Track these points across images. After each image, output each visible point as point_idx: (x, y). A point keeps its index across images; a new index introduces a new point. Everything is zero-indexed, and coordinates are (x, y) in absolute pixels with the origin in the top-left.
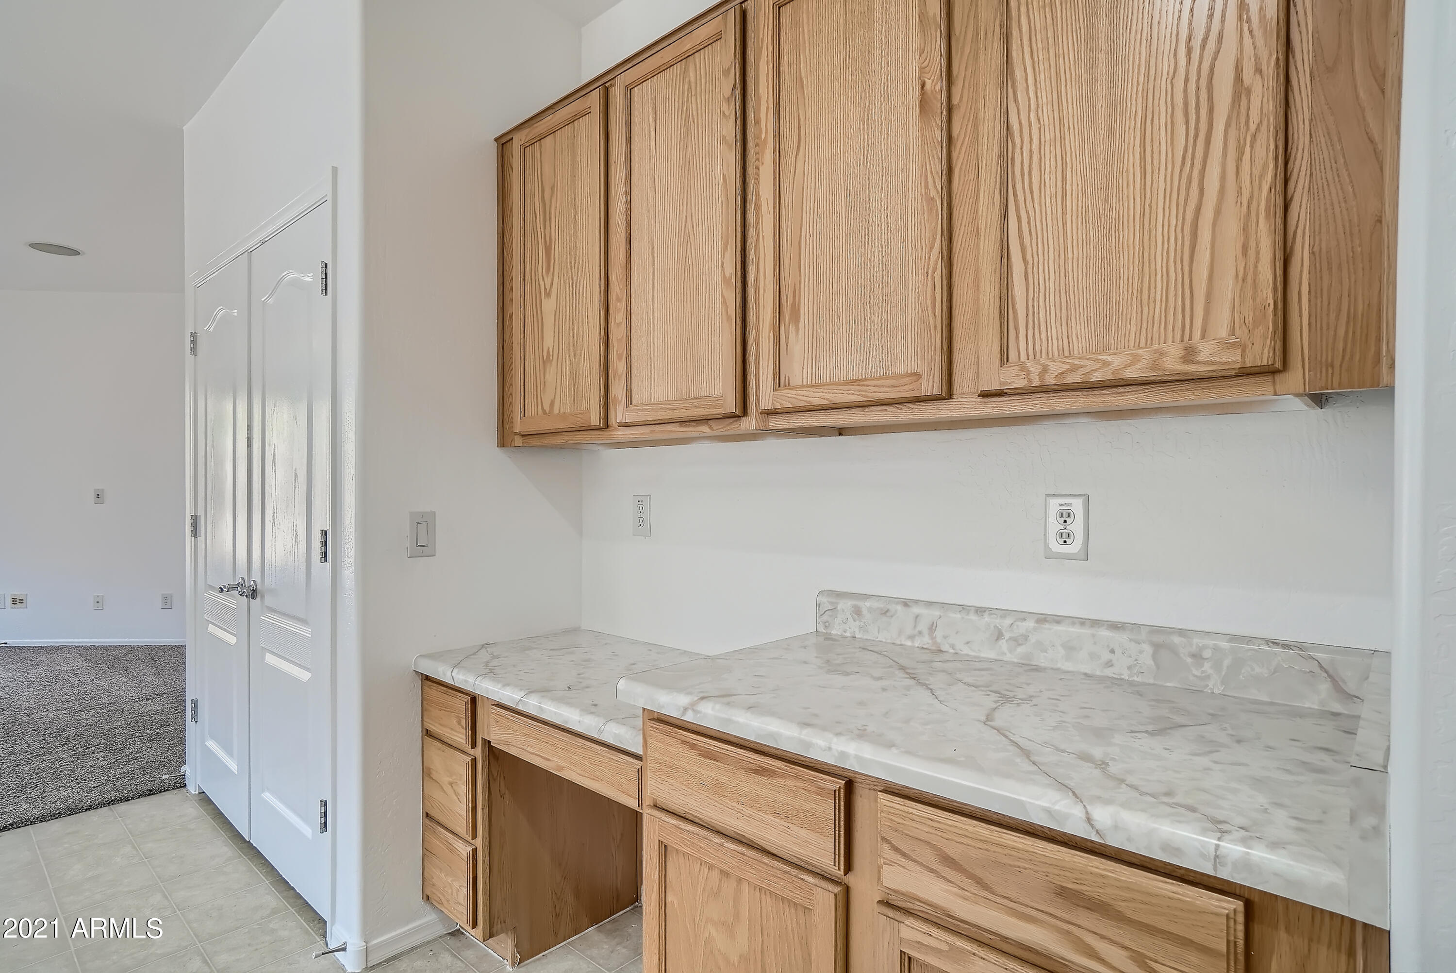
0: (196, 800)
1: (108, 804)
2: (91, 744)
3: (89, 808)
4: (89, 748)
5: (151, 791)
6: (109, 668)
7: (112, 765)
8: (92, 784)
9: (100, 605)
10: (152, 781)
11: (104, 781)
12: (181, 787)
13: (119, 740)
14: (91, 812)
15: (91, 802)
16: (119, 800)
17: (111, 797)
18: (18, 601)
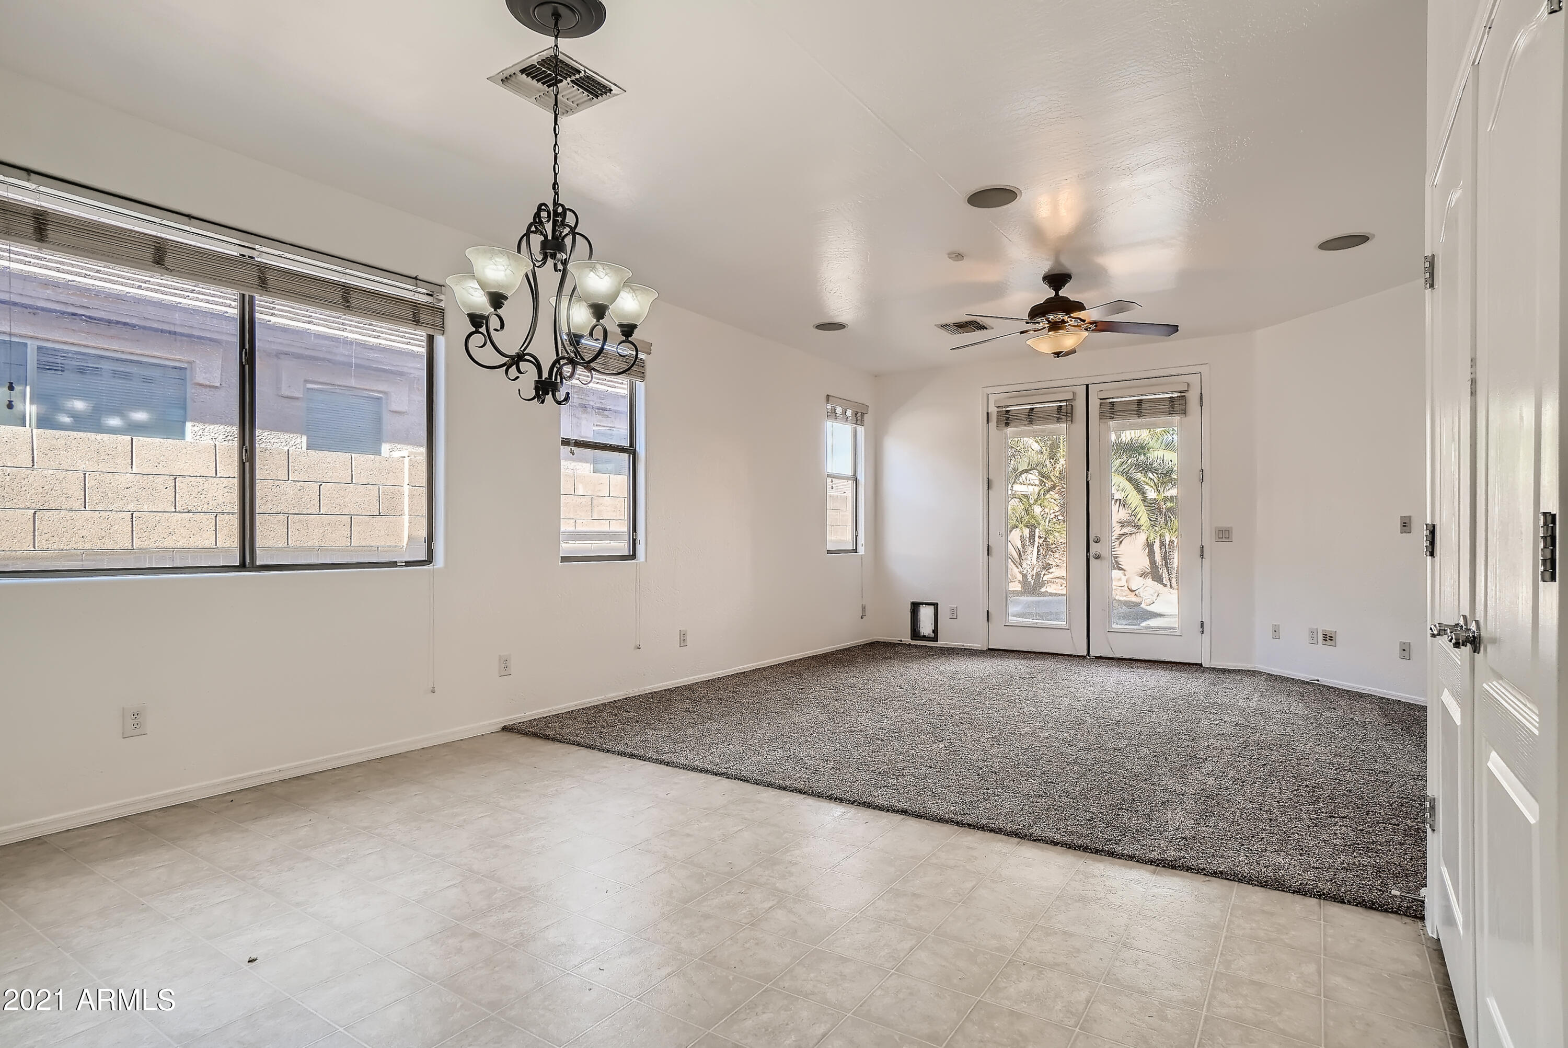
0: (1428, 947)
1: (1319, 895)
2: (1338, 814)
3: (1297, 892)
4: (1334, 817)
5: (1374, 904)
6: (1402, 730)
7: (1347, 848)
8: (1313, 862)
9: (1406, 653)
10: (1380, 890)
11: (1327, 865)
12: (1415, 917)
13: (1369, 820)
14: (1298, 897)
15: (1301, 884)
16: (1331, 897)
17: (1324, 889)
18: (1328, 638)
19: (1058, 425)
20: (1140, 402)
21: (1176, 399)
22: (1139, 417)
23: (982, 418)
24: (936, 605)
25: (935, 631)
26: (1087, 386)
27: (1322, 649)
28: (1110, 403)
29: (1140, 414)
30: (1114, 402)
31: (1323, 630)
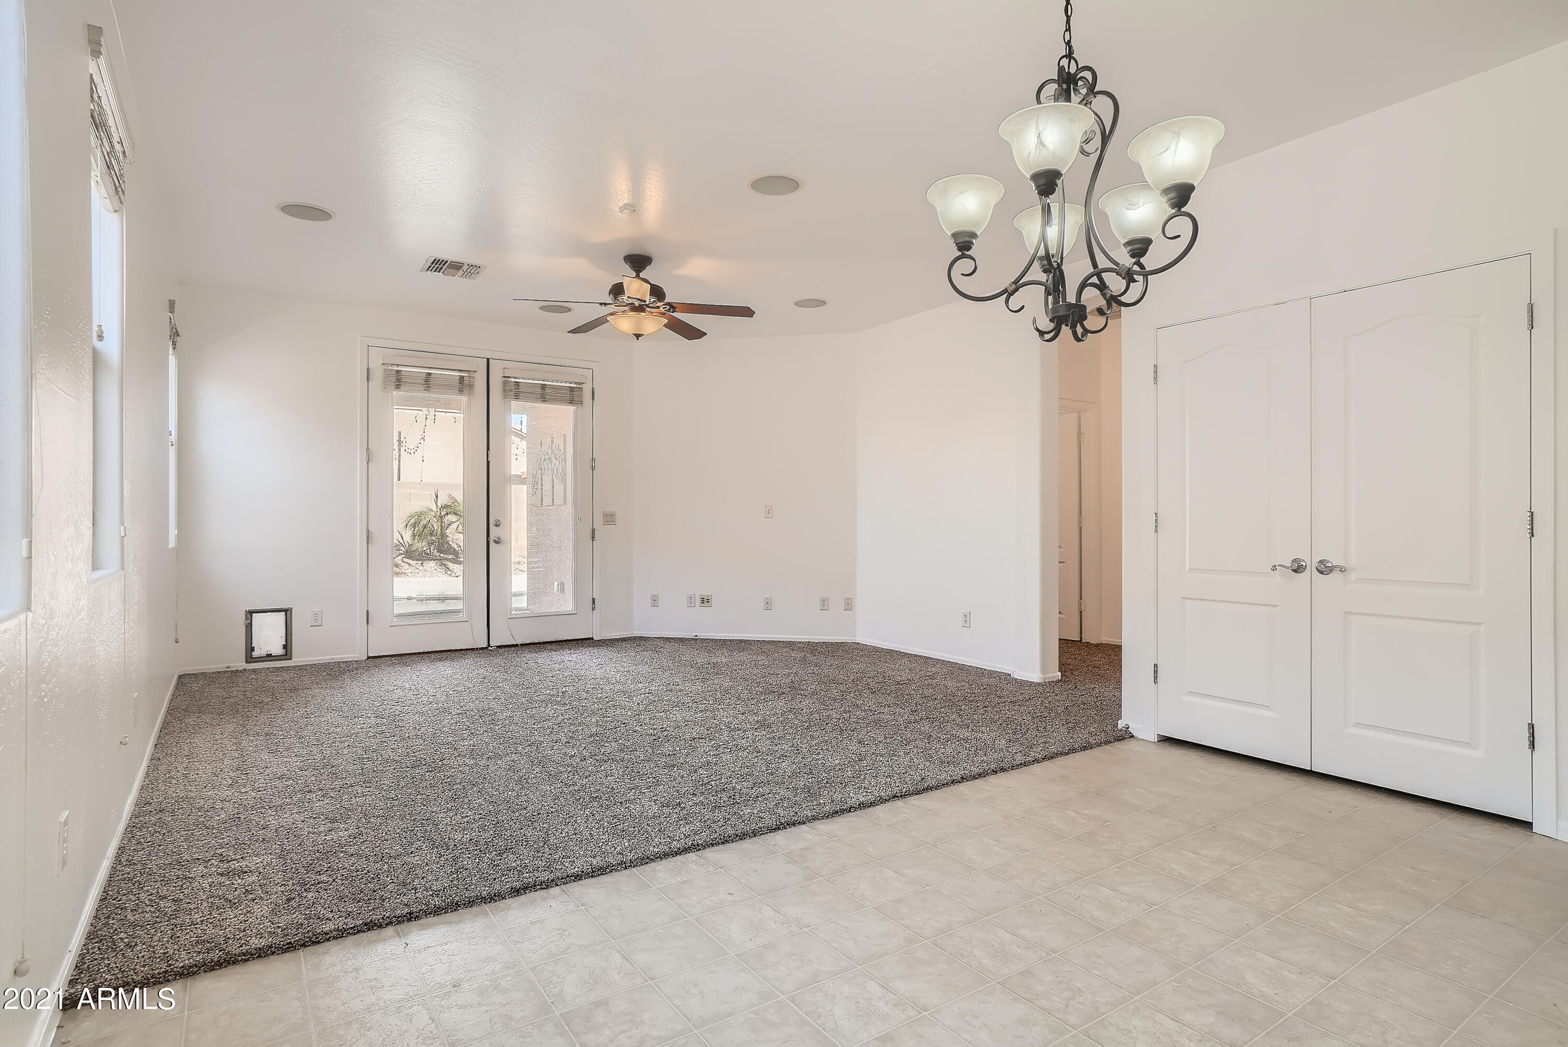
9: (768, 604)
18: (705, 601)
19: (459, 397)
20: (544, 387)
21: (576, 389)
22: (543, 401)
23: (360, 375)
24: (287, 612)
25: (287, 647)
26: (488, 360)
27: (699, 610)
28: (515, 382)
29: (544, 399)
30: (518, 382)
31: (700, 595)
